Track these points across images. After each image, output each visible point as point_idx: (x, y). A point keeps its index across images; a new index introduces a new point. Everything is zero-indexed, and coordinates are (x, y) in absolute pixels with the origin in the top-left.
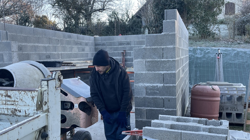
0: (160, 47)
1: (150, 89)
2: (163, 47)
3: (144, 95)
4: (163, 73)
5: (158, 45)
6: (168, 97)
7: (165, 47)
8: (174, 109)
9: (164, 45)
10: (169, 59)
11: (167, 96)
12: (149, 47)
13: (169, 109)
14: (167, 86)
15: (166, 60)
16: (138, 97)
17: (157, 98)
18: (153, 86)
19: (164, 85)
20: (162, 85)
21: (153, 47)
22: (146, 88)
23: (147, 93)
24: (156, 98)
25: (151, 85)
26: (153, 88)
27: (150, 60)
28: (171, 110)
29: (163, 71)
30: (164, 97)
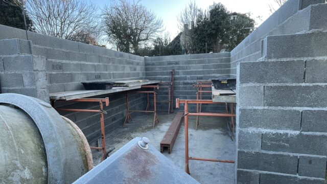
0: (299, 59)
1: (272, 140)
2: (305, 59)
3: (258, 149)
4: (301, 111)
5: (294, 56)
6: (309, 155)
7: (310, 58)
8: (319, 179)
9: (308, 56)
10: (317, 84)
11: (307, 154)
12: (273, 60)
13: (309, 178)
14: (307, 136)
15: (311, 85)
16: (244, 152)
17: (285, 156)
18: (277, 133)
19: (302, 132)
20: (298, 132)
21: (284, 60)
22: (263, 136)
23: (263, 146)
24: (282, 156)
25: (274, 131)
26: (278, 137)
27: (275, 84)
28: (313, 178)
29: (303, 106)
30: (299, 155)
